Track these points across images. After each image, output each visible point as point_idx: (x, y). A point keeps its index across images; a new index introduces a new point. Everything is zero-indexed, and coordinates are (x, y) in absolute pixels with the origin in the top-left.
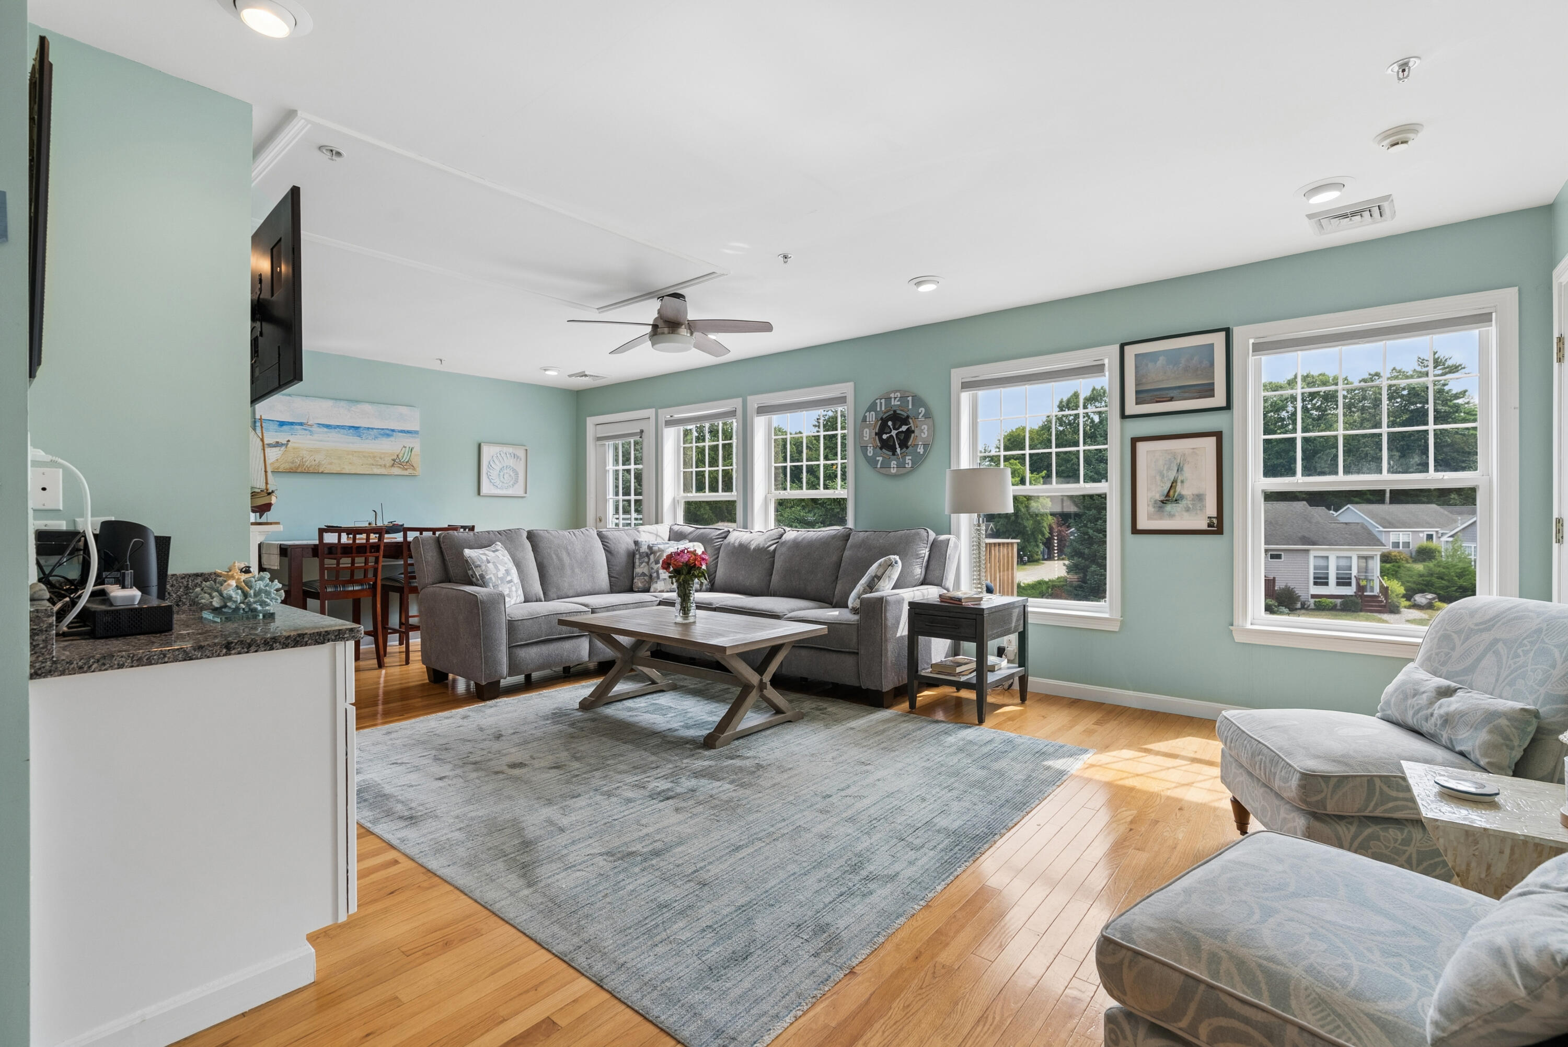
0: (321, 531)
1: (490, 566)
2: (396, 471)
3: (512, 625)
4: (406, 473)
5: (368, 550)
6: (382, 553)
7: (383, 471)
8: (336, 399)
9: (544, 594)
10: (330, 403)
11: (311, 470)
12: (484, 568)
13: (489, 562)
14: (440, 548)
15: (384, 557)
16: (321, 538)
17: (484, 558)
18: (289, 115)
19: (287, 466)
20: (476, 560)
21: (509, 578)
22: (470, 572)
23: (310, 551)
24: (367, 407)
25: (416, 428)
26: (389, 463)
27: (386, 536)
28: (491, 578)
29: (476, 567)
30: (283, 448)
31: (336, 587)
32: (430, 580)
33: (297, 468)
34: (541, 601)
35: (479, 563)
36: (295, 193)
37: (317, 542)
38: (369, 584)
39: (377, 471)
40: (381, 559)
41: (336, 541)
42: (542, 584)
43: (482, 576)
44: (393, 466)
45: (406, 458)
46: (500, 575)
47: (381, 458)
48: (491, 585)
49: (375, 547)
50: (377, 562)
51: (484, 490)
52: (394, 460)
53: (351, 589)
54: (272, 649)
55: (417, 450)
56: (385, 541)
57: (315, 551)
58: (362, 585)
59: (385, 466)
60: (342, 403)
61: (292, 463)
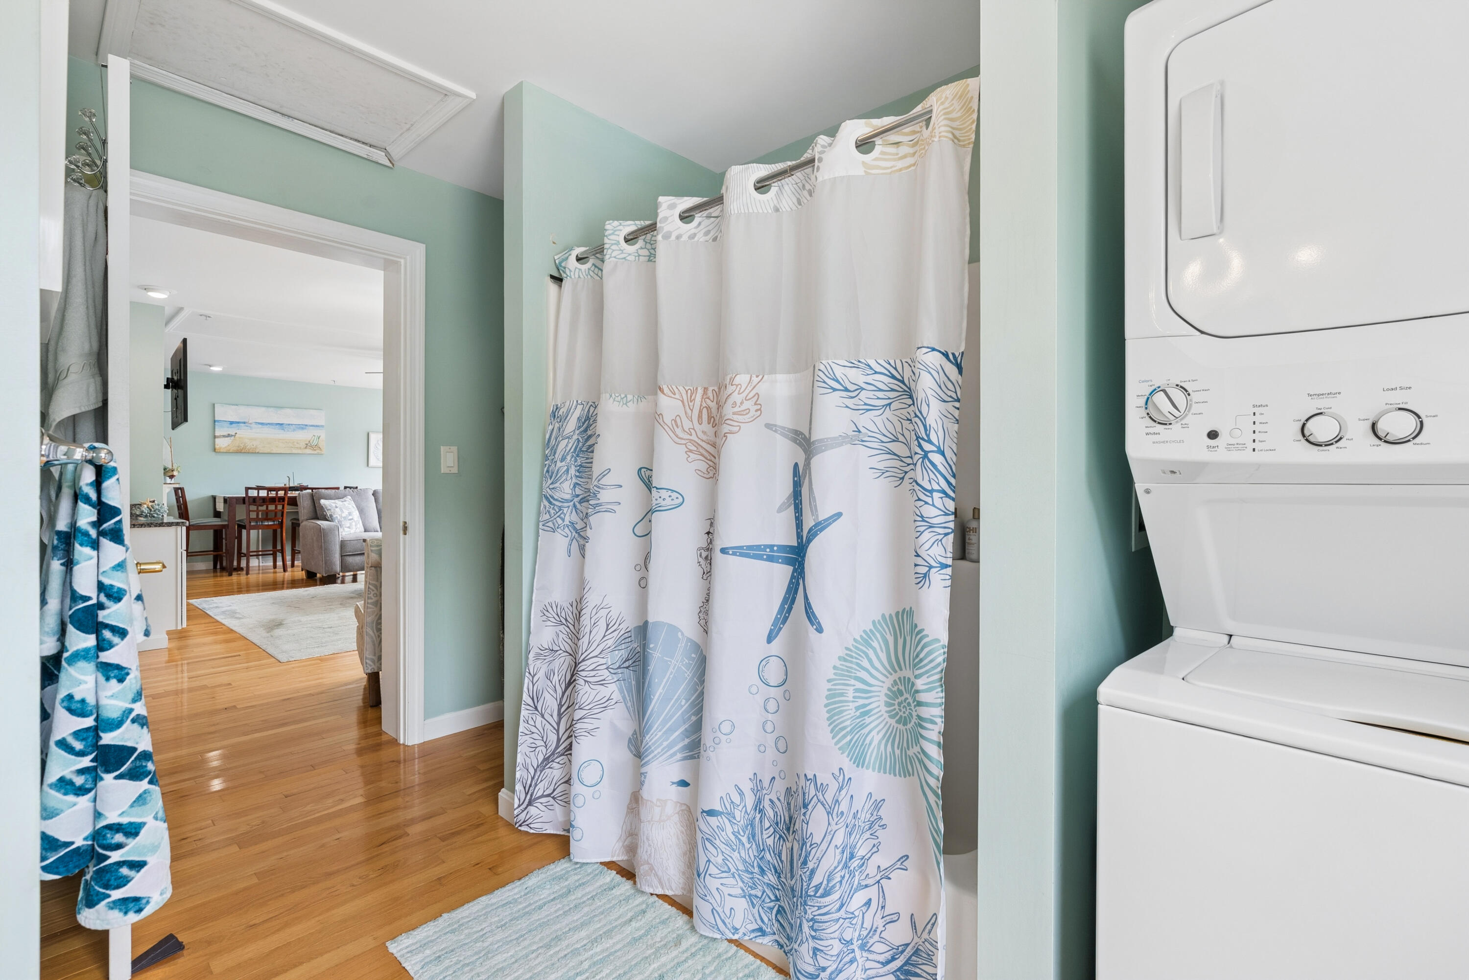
0: (247, 489)
1: (337, 510)
2: (308, 451)
3: (343, 544)
4: (316, 452)
5: (277, 501)
6: (286, 502)
7: (299, 451)
8: (268, 407)
9: (381, 528)
10: (263, 409)
11: (251, 451)
12: (332, 511)
13: (336, 507)
14: (313, 499)
15: (288, 504)
16: (247, 493)
17: (334, 505)
18: (180, 310)
19: (235, 449)
20: (327, 506)
21: (350, 517)
22: (325, 513)
23: (242, 501)
24: (288, 411)
25: (323, 423)
26: (303, 445)
27: (289, 492)
28: (337, 517)
29: (328, 510)
30: (233, 438)
31: (257, 522)
32: (305, 518)
33: (242, 450)
34: (377, 531)
35: (329, 508)
36: (185, 341)
37: (245, 496)
38: (279, 521)
39: (295, 451)
40: (286, 506)
41: (256, 495)
42: (380, 522)
43: (331, 516)
44: (306, 448)
45: (315, 443)
46: (344, 515)
47: (298, 443)
48: (336, 521)
49: (282, 499)
50: (283, 508)
51: (371, 464)
52: (307, 444)
53: (267, 523)
54: (150, 527)
55: (323, 437)
56: (288, 495)
57: (243, 500)
58: (274, 521)
59: (300, 448)
60: (272, 409)
61: (238, 447)
